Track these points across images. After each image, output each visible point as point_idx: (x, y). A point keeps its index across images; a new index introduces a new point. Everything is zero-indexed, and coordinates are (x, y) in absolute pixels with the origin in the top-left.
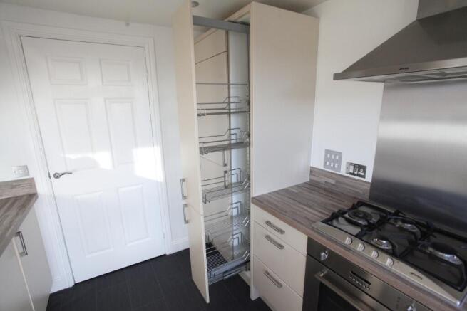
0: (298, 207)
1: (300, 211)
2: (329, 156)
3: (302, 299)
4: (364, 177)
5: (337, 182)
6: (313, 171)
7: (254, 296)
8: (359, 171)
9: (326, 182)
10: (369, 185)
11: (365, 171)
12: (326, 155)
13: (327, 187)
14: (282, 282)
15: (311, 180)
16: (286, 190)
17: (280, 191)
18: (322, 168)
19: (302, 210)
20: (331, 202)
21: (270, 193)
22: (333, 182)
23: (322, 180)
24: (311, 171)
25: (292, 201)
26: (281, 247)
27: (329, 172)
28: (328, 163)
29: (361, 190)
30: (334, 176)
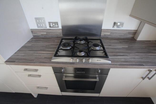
0: (37, 53)
1: (40, 56)
2: (38, 21)
3: (59, 87)
4: (58, 27)
5: (47, 33)
6: (33, 31)
7: (35, 96)
8: (55, 25)
9: (42, 35)
10: (61, 30)
11: (58, 24)
12: (36, 21)
13: (43, 37)
14: (46, 87)
15: (34, 36)
16: (24, 47)
17: (20, 49)
18: (37, 28)
19: (40, 54)
20: (50, 43)
21: (15, 53)
22: (45, 33)
23: (39, 34)
24: (32, 32)
25: (32, 52)
26: (40, 76)
27: (41, 29)
28: (39, 25)
29: (59, 33)
30: (45, 31)
